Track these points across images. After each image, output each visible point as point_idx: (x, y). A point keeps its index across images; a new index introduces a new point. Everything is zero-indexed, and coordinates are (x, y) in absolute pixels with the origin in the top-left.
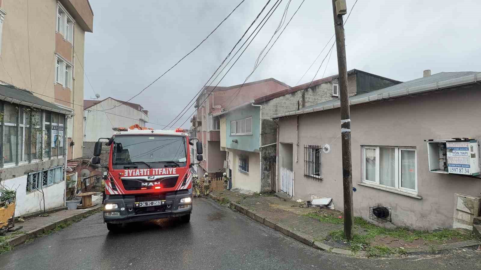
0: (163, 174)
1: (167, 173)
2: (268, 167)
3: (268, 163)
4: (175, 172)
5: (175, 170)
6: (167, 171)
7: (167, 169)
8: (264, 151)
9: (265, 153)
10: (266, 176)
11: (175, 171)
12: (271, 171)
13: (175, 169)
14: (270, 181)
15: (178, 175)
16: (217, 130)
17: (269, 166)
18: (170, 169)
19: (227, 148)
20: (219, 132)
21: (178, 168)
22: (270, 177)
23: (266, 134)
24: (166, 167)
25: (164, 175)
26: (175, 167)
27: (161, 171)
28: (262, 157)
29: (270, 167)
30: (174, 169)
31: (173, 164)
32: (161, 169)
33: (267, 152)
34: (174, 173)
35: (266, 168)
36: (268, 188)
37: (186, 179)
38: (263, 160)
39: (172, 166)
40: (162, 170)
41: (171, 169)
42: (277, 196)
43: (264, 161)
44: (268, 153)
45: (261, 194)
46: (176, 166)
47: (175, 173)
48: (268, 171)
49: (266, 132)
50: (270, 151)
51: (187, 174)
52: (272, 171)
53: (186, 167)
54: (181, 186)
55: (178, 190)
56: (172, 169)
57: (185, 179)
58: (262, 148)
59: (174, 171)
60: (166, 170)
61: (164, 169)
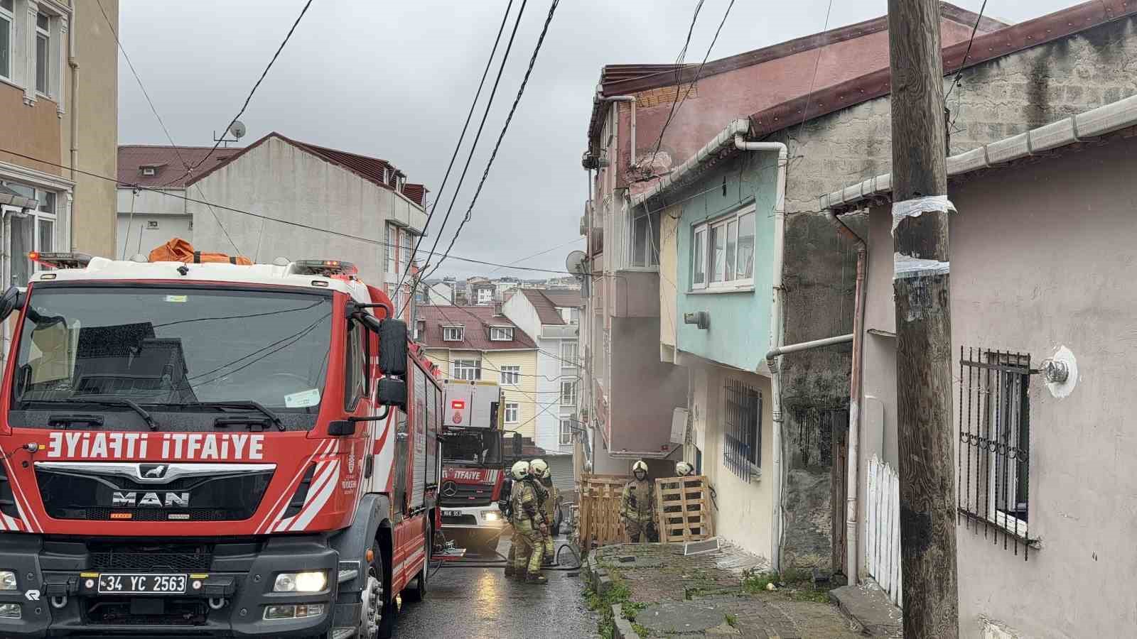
0: (204, 456)
1: (224, 456)
2: (815, 453)
3: (818, 431)
4: (258, 451)
5: (259, 442)
6: (225, 445)
7: (226, 436)
8: (794, 369)
9: (800, 381)
10: (803, 496)
11: (260, 447)
12: (830, 476)
13: (261, 437)
14: (822, 522)
15: (273, 467)
16: (648, 268)
17: (820, 446)
18: (235, 437)
19: (680, 351)
20: (656, 275)
21: (277, 434)
22: (827, 504)
23: (808, 286)
24: (221, 426)
25: (209, 461)
26: (260, 428)
27: (198, 446)
28: (782, 403)
29: (825, 455)
30: (257, 437)
31: (254, 417)
32: (199, 437)
33: (812, 378)
34: (253, 455)
35: (806, 456)
36: (813, 558)
37: (309, 485)
38: (786, 414)
39: (250, 427)
40: (202, 442)
41: (239, 440)
42: (838, 603)
43: (793, 423)
44: (818, 382)
45: (770, 586)
46: (263, 427)
47: (260, 456)
48: (812, 470)
49: (810, 275)
50: (827, 375)
51: (315, 464)
52: (835, 477)
53: (312, 433)
54: (284, 517)
55: (268, 532)
56: (244, 437)
57: (306, 484)
58: (787, 355)
59: (255, 447)
60: (219, 441)
61: (211, 438)
